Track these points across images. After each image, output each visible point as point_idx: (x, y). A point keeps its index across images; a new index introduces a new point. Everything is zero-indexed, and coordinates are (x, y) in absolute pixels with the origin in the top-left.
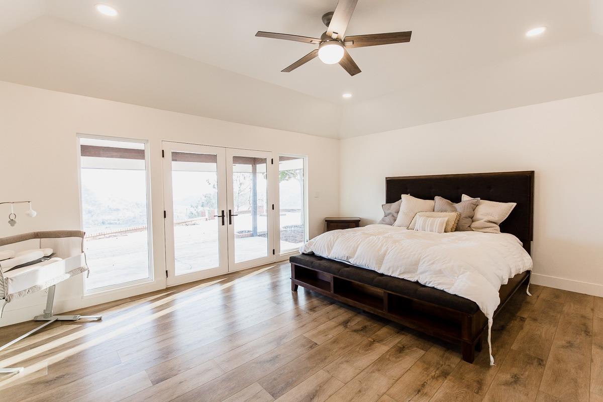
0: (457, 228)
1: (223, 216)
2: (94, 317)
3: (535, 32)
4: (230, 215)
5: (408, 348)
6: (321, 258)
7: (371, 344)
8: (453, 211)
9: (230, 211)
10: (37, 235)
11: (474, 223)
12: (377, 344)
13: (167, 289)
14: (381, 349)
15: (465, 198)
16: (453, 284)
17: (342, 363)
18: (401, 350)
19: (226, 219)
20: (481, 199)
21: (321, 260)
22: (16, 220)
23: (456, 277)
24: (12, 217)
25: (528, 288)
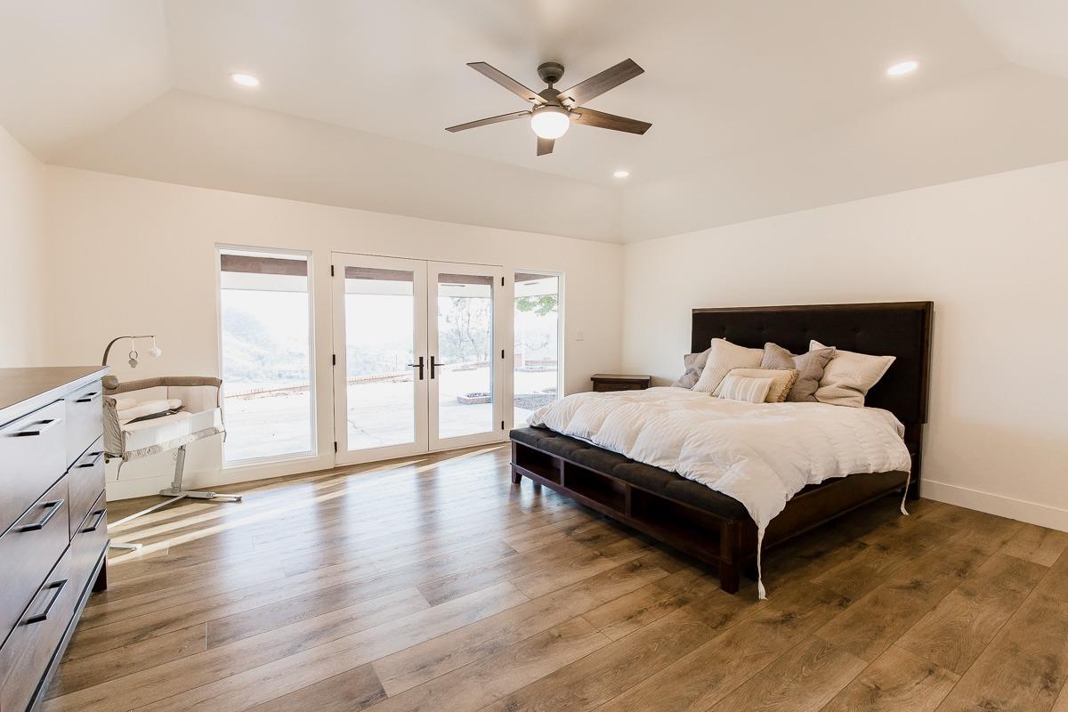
0: (789, 397)
1: (421, 366)
2: (233, 496)
3: (902, 69)
4: (433, 365)
5: (646, 568)
6: (556, 434)
7: (595, 557)
8: (787, 368)
9: (432, 358)
10: (164, 382)
11: (820, 390)
12: (603, 559)
13: (336, 469)
14: (608, 565)
15: (815, 346)
16: (720, 477)
17: (541, 576)
18: (634, 569)
19: (427, 371)
20: (837, 349)
21: (554, 437)
22: (137, 360)
23: (728, 467)
24: (133, 356)
25: (904, 502)
